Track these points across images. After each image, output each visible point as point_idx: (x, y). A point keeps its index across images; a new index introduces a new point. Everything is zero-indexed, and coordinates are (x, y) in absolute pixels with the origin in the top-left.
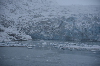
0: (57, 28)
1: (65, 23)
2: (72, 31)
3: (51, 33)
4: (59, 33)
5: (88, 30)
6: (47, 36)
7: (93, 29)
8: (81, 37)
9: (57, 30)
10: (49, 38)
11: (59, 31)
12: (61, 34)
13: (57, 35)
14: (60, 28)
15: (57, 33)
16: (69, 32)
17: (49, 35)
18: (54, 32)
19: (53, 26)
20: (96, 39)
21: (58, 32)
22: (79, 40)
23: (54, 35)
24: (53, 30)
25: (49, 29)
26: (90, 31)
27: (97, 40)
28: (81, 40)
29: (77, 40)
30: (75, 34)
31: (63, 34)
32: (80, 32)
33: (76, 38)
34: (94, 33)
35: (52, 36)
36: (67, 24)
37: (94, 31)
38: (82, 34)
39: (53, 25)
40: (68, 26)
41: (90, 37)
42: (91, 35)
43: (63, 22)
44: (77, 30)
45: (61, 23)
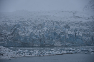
0: (9, 35)
1: (18, 30)
2: (30, 37)
3: (5, 41)
4: (12, 40)
5: (45, 36)
6: (2, 43)
7: (49, 35)
8: (39, 43)
9: (11, 37)
10: (4, 45)
11: (12, 38)
12: (15, 41)
13: (11, 42)
14: (13, 35)
15: (11, 40)
16: (26, 38)
17: (4, 42)
18: (8, 39)
19: (5, 33)
20: (52, 44)
21: (11, 39)
22: (38, 46)
23: (8, 42)
24: (6, 37)
25: (2, 37)
27: (54, 45)
28: (40, 45)
29: (36, 46)
30: (33, 40)
31: (17, 41)
32: (38, 38)
33: (35, 44)
34: (51, 38)
35: (6, 43)
36: (20, 31)
37: (50, 36)
38: (40, 40)
39: (4, 32)
40: (21, 33)
41: (47, 42)
42: (47, 40)
43: (16, 29)
44: (36, 36)
45: (14, 30)
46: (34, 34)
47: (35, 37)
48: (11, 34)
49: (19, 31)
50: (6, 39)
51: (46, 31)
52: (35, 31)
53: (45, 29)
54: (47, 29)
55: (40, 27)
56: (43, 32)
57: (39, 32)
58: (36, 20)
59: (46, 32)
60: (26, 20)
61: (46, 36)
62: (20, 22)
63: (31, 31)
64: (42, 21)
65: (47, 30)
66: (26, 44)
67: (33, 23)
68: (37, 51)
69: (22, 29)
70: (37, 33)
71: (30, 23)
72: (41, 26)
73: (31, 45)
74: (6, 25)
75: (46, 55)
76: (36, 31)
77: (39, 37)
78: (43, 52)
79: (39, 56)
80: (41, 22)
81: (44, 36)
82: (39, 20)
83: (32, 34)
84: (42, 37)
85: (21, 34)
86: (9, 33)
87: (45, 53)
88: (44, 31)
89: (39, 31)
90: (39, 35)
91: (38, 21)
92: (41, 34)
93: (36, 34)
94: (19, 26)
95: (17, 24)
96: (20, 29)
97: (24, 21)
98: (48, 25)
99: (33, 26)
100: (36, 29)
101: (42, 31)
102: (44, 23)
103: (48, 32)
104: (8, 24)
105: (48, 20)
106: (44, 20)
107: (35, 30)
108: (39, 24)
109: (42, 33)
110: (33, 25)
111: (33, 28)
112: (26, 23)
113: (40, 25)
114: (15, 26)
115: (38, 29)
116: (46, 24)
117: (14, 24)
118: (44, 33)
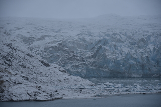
0: (89, 57)
1: (104, 48)
2: (125, 61)
3: (83, 67)
4: (95, 66)
5: (150, 59)
6: (77, 72)
7: (158, 57)
8: (141, 71)
9: (92, 60)
10: (81, 75)
11: (95, 62)
12: (100, 67)
13: (93, 70)
14: (97, 58)
15: (92, 66)
16: (117, 63)
17: (80, 70)
18: (87, 65)
19: (82, 55)
21: (92, 64)
22: (138, 76)
23: (88, 70)
24: (84, 61)
25: (78, 60)
26: (153, 61)
28: (141, 76)
29: (136, 76)
30: (131, 66)
31: (102, 67)
32: (139, 62)
33: (134, 73)
34: (160, 64)
35: (85, 71)
36: (108, 50)
37: (160, 60)
38: (143, 66)
39: (81, 52)
40: (109, 53)
41: (154, 69)
42: (155, 66)
43: (101, 47)
44: (135, 59)
45: (98, 49)
46: (132, 57)
47: (133, 61)
48: (93, 57)
49: (106, 50)
50: (84, 64)
51: (152, 50)
52: (133, 51)
53: (151, 47)
54: (153, 47)
55: (142, 44)
56: (148, 52)
57: (141, 52)
58: (135, 31)
59: (152, 53)
60: (118, 31)
61: (152, 59)
62: (108, 35)
63: (127, 52)
64: (146, 34)
65: (154, 49)
66: (119, 73)
67: (130, 38)
68: (138, 86)
69: (110, 47)
70: (137, 53)
71: (124, 38)
72: (144, 42)
73: (127, 75)
74: (84, 40)
75: (155, 92)
76: (136, 51)
77: (140, 60)
78: (149, 87)
79: (144, 94)
80: (143, 36)
81: (148, 60)
82: (139, 31)
83: (128, 56)
84: (145, 62)
85: (110, 56)
86: (89, 53)
87: (153, 89)
88: (148, 50)
89: (141, 50)
90: (140, 57)
91: (138, 33)
92: (144, 56)
93: (135, 56)
94: (105, 42)
95: (102, 38)
96: (107, 48)
97: (115, 34)
98: (155, 40)
99: (130, 43)
100: (135, 46)
101: (145, 51)
102: (149, 37)
103: (155, 52)
104: (88, 39)
105: (155, 31)
106: (148, 32)
107: (133, 48)
108: (140, 38)
109: (145, 54)
110: (130, 40)
111: (130, 45)
112: (118, 37)
113: (142, 40)
114: (100, 41)
115: (139, 47)
116: (152, 39)
117: (98, 39)
118: (150, 54)
